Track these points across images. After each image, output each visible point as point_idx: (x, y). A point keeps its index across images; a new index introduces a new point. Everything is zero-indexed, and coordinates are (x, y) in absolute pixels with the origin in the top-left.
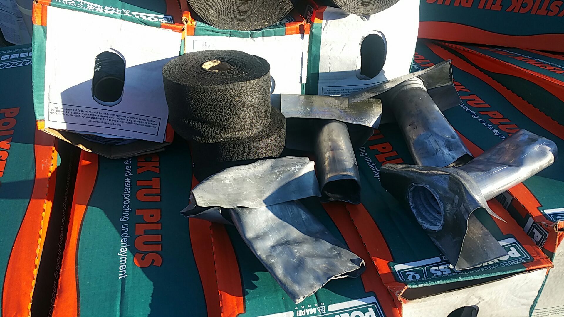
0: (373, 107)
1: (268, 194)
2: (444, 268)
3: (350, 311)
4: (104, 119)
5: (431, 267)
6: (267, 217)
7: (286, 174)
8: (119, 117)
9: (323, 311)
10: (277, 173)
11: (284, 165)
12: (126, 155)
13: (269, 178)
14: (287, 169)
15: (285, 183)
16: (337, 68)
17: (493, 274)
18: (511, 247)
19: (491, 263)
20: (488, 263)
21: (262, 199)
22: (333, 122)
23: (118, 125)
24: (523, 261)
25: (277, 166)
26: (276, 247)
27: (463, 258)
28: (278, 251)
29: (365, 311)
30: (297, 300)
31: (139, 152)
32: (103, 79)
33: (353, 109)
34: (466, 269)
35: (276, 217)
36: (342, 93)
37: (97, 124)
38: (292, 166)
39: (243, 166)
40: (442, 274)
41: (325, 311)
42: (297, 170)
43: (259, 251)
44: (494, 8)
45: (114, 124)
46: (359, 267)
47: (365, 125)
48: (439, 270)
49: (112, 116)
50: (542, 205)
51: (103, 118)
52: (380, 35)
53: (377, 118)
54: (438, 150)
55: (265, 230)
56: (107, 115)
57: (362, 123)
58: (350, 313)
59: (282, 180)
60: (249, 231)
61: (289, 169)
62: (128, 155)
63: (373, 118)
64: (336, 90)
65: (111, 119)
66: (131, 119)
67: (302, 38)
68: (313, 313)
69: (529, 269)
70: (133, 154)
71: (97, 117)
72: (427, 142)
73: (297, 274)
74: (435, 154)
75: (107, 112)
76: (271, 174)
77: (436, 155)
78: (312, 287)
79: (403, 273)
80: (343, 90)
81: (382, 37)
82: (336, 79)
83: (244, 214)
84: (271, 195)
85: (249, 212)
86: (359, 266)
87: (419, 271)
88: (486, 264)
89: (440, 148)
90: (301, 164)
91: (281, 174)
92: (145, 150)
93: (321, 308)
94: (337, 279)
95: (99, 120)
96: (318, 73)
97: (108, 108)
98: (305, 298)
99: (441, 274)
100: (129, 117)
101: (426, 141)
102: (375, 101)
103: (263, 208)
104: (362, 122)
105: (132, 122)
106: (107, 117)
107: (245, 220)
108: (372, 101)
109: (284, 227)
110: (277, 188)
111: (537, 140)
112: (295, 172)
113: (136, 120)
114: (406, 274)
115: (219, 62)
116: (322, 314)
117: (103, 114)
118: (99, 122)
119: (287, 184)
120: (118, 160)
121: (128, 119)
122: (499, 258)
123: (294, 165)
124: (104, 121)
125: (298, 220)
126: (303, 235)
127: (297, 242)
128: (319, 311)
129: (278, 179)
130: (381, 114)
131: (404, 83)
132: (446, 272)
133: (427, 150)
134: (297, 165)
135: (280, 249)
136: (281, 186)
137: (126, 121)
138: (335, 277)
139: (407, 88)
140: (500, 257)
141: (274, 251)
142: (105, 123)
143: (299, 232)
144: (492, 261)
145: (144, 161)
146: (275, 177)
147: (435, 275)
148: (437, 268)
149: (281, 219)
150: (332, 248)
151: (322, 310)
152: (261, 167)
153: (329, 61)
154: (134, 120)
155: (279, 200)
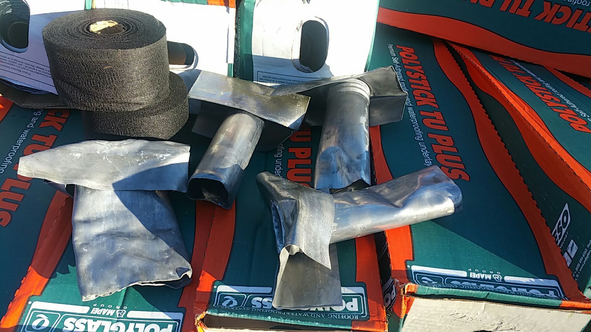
0: (297, 105)
1: (121, 178)
2: (268, 301)
3: (147, 322)
4: (12, 65)
5: (256, 297)
6: (112, 202)
7: (151, 160)
8: (28, 66)
9: (121, 315)
10: (142, 157)
11: (153, 150)
12: (36, 106)
13: (130, 160)
14: (154, 155)
15: (146, 170)
16: (270, 53)
17: (309, 322)
18: (354, 297)
19: (321, 309)
20: (317, 309)
21: (112, 182)
22: (242, 113)
23: (27, 73)
24: (355, 318)
25: (145, 150)
26: (100, 236)
27: (293, 296)
28: (101, 242)
29: (163, 325)
30: (84, 298)
31: (49, 105)
32: (15, 23)
33: (275, 102)
34: (289, 309)
35: (122, 204)
36: (279, 82)
37: (7, 69)
38: (161, 153)
39: (107, 142)
40: (262, 308)
41: (123, 316)
42: (164, 158)
43: (77, 237)
44: (519, 12)
45: (24, 72)
46: (180, 279)
47: (281, 123)
48: (261, 302)
49: (20, 63)
50: (416, 259)
51: (12, 63)
52: (322, 23)
53: (297, 118)
54: (339, 168)
55: (101, 216)
56: (16, 62)
57: (276, 121)
58: (147, 324)
59: (143, 166)
60: (80, 213)
61: (157, 155)
62: (39, 106)
63: (292, 118)
64: (273, 78)
65: (20, 66)
66: (40, 69)
67: (228, 11)
68: (110, 314)
69: (355, 329)
70: (43, 105)
71: (6, 62)
72: (333, 157)
73: (102, 270)
74: (336, 172)
75: (15, 58)
76: (134, 157)
77: (336, 174)
78: (109, 287)
79: (223, 296)
80: (281, 79)
81: (325, 27)
82: (272, 65)
83: (83, 194)
84: (126, 179)
85: (91, 192)
86: (180, 277)
87: (240, 297)
88: (314, 309)
89: (342, 166)
90: (173, 152)
91: (145, 159)
92: (55, 104)
93: (121, 312)
94: (144, 286)
95: (7, 65)
96: (252, 55)
97: (16, 54)
98: (97, 297)
99: (260, 307)
100: (38, 67)
101: (332, 155)
102: (303, 99)
103: (111, 191)
104: (277, 119)
105: (41, 73)
106: (16, 63)
107: (82, 200)
108: (299, 98)
109: (126, 217)
110: (134, 173)
111: (442, 182)
112: (162, 159)
113: (46, 72)
114: (225, 297)
115: (116, 23)
116: (118, 318)
117: (12, 59)
118: (9, 67)
119: (147, 171)
120: (28, 109)
121: (37, 69)
122: (331, 307)
123: (165, 152)
124: (13, 67)
125: (148, 213)
126: (145, 229)
127: (130, 236)
128: (118, 314)
129: (140, 164)
130: (303, 115)
131: (343, 84)
132: (266, 306)
133: (330, 165)
134: (168, 153)
135: (104, 239)
136: (139, 173)
137: (35, 71)
138: (142, 283)
139: (344, 91)
140: (333, 305)
141: (96, 240)
142: (15, 69)
143: (141, 225)
144: (323, 308)
145: (54, 115)
146: (138, 160)
147: (253, 306)
148: (260, 299)
149: (127, 207)
150: (167, 251)
151: (121, 313)
152: (127, 146)
153: (262, 44)
154: (43, 71)
155: (131, 187)
